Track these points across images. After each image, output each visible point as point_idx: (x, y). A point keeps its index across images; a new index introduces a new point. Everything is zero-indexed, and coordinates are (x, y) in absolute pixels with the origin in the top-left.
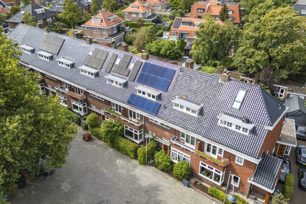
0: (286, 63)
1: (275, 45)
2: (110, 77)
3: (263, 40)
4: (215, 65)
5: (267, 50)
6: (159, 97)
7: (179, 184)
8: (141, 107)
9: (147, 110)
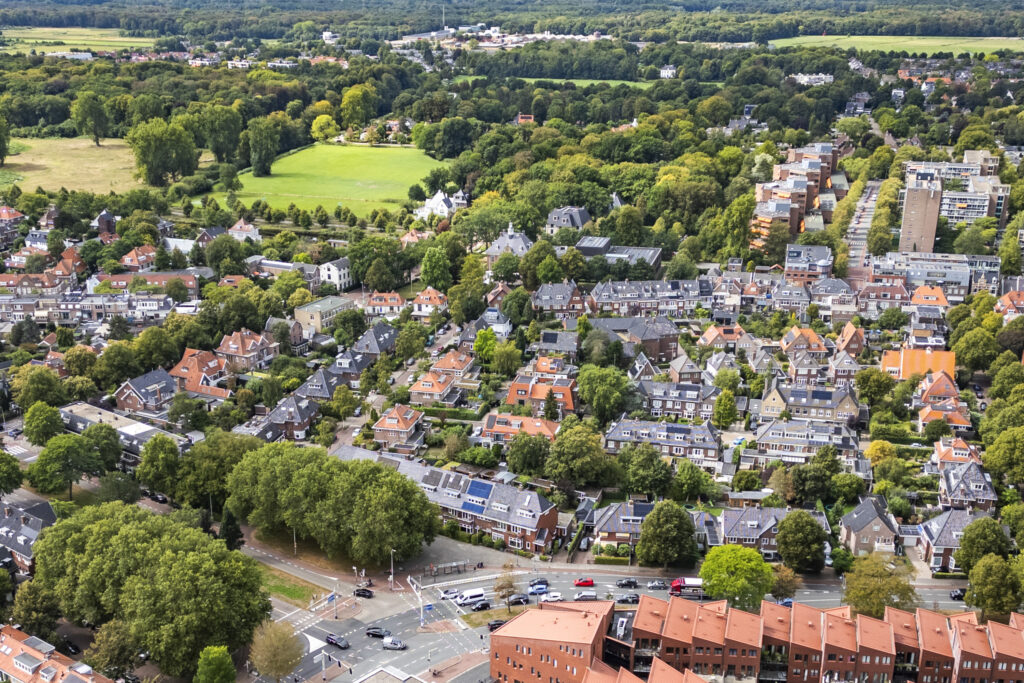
0: (582, 473)
1: (573, 458)
2: (446, 490)
3: (564, 454)
4: (530, 474)
5: (567, 463)
6: (483, 503)
7: (498, 552)
8: (471, 510)
9: (476, 511)
